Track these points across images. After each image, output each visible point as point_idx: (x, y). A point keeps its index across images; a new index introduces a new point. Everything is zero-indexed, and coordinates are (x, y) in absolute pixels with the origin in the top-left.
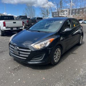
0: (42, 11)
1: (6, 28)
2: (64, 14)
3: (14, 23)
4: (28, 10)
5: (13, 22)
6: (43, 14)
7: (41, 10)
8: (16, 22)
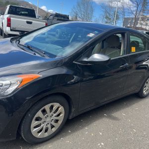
0: (106, 12)
1: (11, 30)
2: (146, 25)
3: (28, 23)
4: (82, 7)
5: (26, 20)
6: (107, 17)
7: (104, 10)
8: (33, 22)
